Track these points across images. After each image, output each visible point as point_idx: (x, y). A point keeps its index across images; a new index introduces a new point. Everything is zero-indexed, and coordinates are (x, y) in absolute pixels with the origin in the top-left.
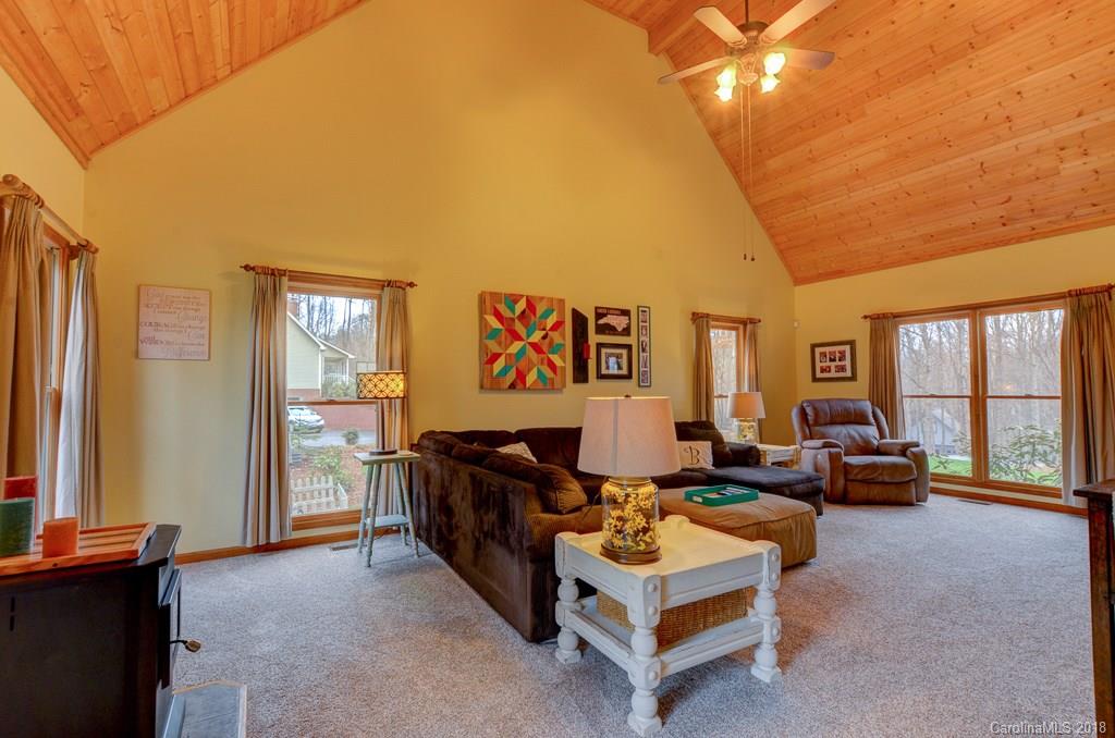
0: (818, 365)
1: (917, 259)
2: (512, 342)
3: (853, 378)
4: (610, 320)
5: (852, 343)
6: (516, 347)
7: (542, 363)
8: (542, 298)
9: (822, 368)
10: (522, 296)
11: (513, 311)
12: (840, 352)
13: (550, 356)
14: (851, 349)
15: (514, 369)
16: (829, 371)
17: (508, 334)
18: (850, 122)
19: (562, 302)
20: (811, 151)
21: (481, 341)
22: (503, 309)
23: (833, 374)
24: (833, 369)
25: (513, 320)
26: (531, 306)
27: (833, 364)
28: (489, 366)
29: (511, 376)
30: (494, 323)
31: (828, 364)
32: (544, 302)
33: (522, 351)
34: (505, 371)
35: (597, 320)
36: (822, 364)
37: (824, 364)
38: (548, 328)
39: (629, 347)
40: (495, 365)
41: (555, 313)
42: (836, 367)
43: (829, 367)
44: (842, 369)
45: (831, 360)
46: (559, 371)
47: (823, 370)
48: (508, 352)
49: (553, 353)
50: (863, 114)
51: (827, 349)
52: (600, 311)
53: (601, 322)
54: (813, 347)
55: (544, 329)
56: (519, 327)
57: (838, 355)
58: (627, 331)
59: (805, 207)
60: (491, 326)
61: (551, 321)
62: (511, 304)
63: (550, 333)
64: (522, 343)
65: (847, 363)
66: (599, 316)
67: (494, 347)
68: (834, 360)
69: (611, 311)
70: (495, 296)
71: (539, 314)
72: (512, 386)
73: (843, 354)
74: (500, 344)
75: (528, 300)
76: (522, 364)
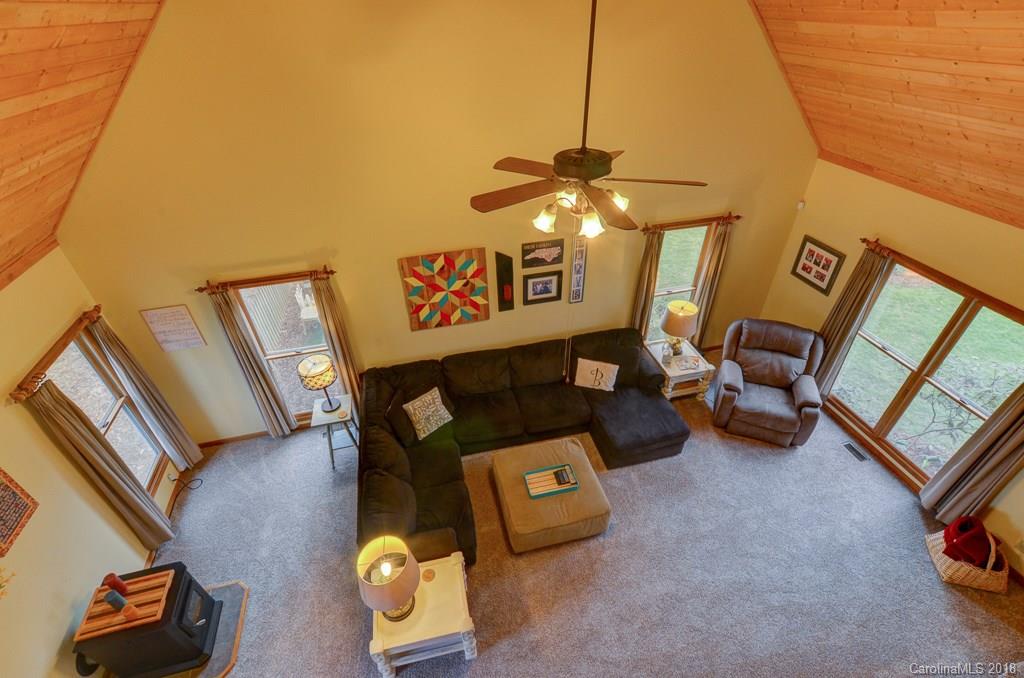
0: (803, 260)
1: (955, 202)
2: (434, 294)
3: (826, 292)
4: (540, 254)
5: (841, 257)
6: (438, 297)
7: (465, 305)
8: (459, 253)
9: (804, 266)
10: (439, 255)
11: (432, 270)
12: (826, 259)
13: (472, 298)
14: (838, 262)
15: (439, 313)
16: (809, 273)
17: (430, 289)
18: (911, 24)
19: (481, 251)
20: (853, 35)
21: (406, 298)
22: (421, 270)
23: (810, 277)
24: (813, 273)
25: (433, 276)
26: (449, 260)
27: (815, 268)
28: (415, 315)
29: (437, 318)
30: (414, 282)
31: (811, 264)
32: (464, 254)
33: (445, 298)
34: (430, 316)
35: (524, 256)
36: (806, 262)
37: (807, 263)
38: (469, 275)
39: (559, 274)
40: (421, 313)
41: (475, 263)
42: (817, 272)
43: (811, 269)
44: (822, 277)
45: (816, 263)
46: (482, 309)
47: (804, 268)
48: (432, 301)
49: (476, 295)
50: (932, 23)
51: (818, 250)
52: (528, 247)
53: (527, 257)
54: (807, 239)
55: (465, 278)
56: (439, 281)
57: (823, 262)
58: (558, 259)
59: (840, 91)
60: (412, 286)
61: (471, 271)
62: (429, 264)
63: (472, 280)
64: (444, 293)
65: (828, 274)
66: (525, 252)
67: (417, 300)
68: (818, 264)
69: (540, 246)
70: (412, 261)
71: (458, 267)
72: (439, 325)
73: (829, 262)
74: (422, 297)
75: (445, 257)
76: (447, 309)
